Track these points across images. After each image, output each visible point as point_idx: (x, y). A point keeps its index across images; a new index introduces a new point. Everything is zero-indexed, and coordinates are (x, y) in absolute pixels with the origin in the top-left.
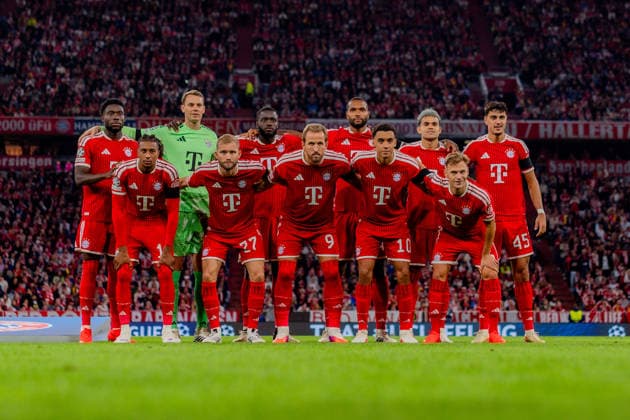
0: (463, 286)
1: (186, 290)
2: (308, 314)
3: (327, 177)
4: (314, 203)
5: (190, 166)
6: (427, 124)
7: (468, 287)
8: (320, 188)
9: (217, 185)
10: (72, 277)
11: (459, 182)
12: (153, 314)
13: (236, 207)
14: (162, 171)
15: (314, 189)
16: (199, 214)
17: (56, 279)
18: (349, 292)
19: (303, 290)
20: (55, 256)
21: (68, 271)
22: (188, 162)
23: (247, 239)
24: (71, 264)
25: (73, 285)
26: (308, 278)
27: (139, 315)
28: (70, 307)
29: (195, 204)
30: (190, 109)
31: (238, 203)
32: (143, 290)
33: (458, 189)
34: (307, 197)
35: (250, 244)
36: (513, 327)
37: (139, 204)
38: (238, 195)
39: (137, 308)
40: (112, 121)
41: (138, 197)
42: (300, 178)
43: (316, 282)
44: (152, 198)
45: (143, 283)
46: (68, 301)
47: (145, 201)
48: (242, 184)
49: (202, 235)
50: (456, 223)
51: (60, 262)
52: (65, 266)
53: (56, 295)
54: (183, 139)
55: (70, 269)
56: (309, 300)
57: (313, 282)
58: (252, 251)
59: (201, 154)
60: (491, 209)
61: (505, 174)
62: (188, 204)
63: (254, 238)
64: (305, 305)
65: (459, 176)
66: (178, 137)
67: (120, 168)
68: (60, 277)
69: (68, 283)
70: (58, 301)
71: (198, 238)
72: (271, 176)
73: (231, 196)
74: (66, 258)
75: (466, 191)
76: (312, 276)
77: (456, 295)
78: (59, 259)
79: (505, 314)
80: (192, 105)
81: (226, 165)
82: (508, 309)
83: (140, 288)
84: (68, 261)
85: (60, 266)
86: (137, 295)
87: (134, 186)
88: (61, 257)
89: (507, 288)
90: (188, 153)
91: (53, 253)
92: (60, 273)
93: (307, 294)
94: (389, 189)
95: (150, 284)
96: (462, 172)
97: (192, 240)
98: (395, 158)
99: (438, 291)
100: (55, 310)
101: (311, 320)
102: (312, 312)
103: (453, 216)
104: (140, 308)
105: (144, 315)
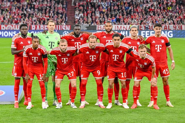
0: (153, 15)
1: (51, 17)
2: (96, 26)
3: (97, 52)
4: (93, 60)
5: (50, 47)
6: (133, 31)
7: (155, 15)
8: (95, 56)
9: (60, 55)
10: (10, 11)
11: (143, 55)
12: (40, 26)
13: (66, 62)
14: (40, 49)
15: (93, 56)
16: (54, 63)
17: (4, 12)
18: (111, 18)
19: (94, 17)
20: (3, 3)
21: (8, 9)
22: (49, 45)
23: (70, 72)
24: (9, 6)
25: (10, 15)
26: (96, 12)
27: (35, 27)
28: (9, 23)
29: (52, 59)
30: (50, 27)
31: (67, 61)
32: (36, 16)
33: (143, 57)
34: (91, 59)
35: (71, 74)
36: (172, 32)
37: (33, 60)
38: (67, 58)
39: (34, 24)
40: (24, 32)
41: (33, 57)
42: (88, 53)
43: (99, 14)
44: (37, 58)
45: (35, 14)
46: (9, 21)
47: (35, 59)
48: (68, 55)
49: (55, 70)
50: (142, 67)
51: (5, 6)
52: (7, 7)
53: (4, 19)
54: (48, 37)
55: (9, 9)
56: (96, 21)
57: (98, 14)
58: (72, 77)
59: (54, 43)
60: (154, 63)
61: (161, 48)
62: (50, 59)
63: (73, 72)
64: (95, 23)
65: (143, 53)
66: (46, 37)
67: (26, 48)
68: (6, 11)
69: (8, 14)
70: (5, 21)
71: (54, 71)
72: (78, 51)
73: (65, 59)
74: (7, 4)
75: (146, 57)
76: (97, 11)
77: (150, 18)
78: (5, 4)
79: (169, 26)
80: (51, 26)
81: (62, 50)
82: (170, 24)
83: (34, 16)
84: (8, 5)
85: (5, 7)
86: (33, 19)
87: (31, 54)
88: (5, 3)
89: (170, 15)
90: (49, 42)
91: (2, 2)
92: (5, 10)
93: (96, 18)
94: (118, 56)
95: (38, 14)
96: (144, 51)
97: (51, 71)
98: (120, 45)
99: (136, 90)
100: (4, 24)
101: (97, 29)
102: (97, 26)
103: (141, 65)
104: (35, 24)
105: (36, 27)
